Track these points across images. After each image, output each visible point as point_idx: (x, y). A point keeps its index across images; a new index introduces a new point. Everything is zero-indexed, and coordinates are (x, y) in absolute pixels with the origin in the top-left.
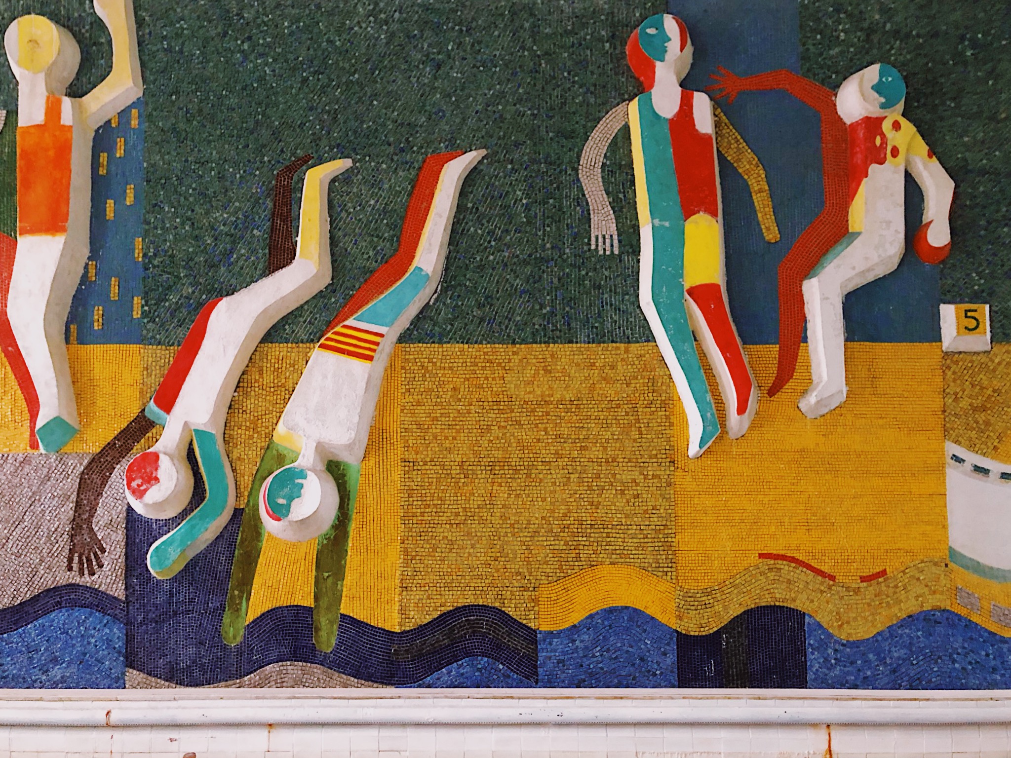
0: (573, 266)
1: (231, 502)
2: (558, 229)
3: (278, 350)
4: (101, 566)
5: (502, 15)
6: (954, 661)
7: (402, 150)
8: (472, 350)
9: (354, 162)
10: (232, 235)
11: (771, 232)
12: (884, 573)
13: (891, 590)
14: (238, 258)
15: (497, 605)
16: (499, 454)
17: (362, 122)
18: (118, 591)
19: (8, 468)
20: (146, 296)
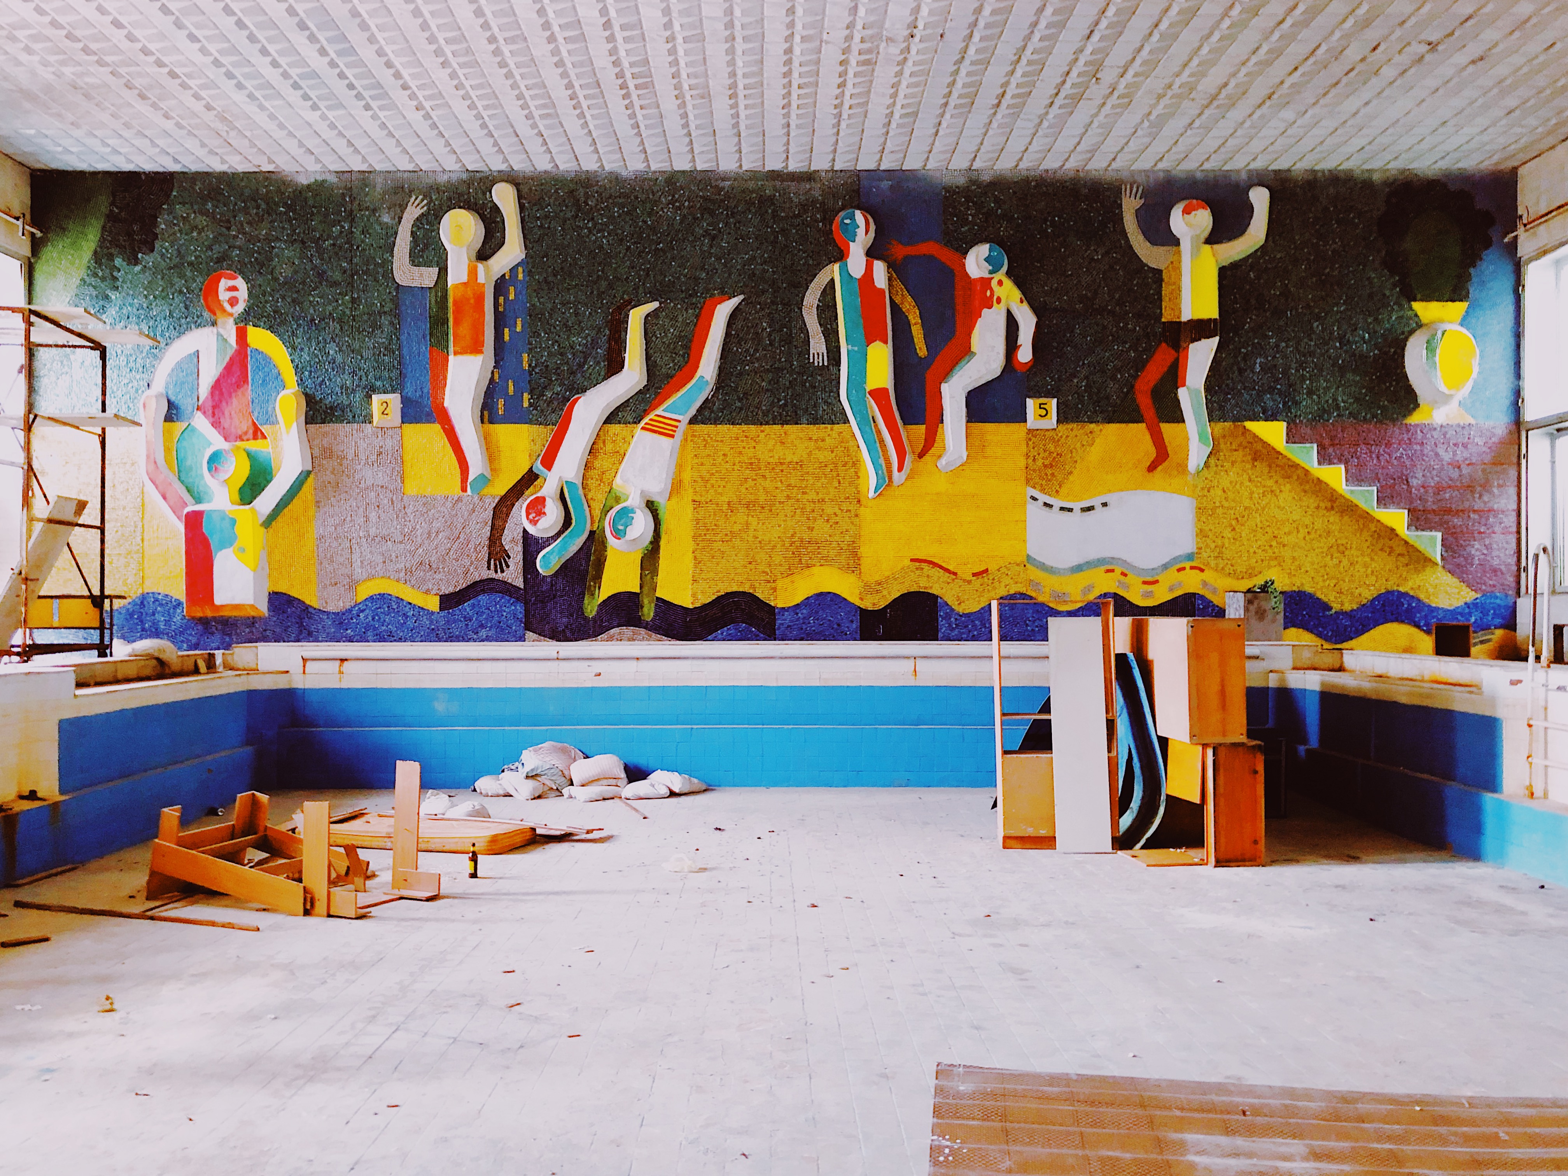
0: (799, 373)
1: (588, 528)
2: (789, 348)
3: (615, 428)
4: (508, 566)
5: (754, 203)
6: (1027, 625)
7: (690, 295)
8: (735, 430)
9: (660, 304)
10: (584, 352)
11: (921, 349)
12: (986, 571)
13: (990, 581)
14: (589, 368)
15: (751, 591)
16: (752, 497)
17: (665, 277)
18: (519, 583)
19: (449, 504)
20: (531, 393)
